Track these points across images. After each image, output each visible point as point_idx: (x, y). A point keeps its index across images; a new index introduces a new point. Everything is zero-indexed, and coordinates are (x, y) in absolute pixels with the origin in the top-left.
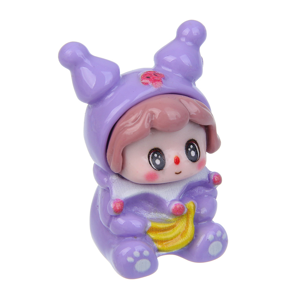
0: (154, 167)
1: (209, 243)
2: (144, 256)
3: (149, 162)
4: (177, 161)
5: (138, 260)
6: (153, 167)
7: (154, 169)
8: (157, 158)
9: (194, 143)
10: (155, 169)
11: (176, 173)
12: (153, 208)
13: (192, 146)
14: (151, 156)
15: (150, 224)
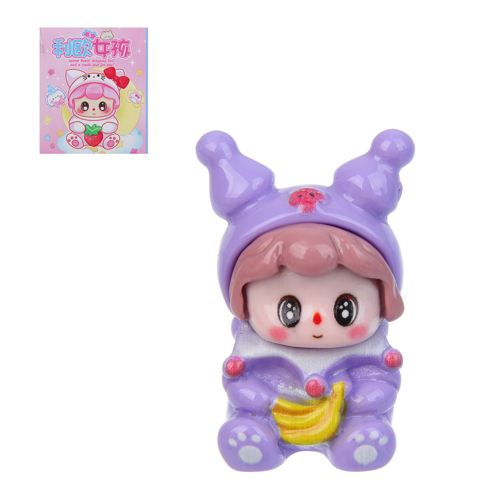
0: (283, 322)
1: (355, 445)
2: (253, 442)
3: (278, 312)
4: (317, 319)
5: (243, 446)
6: (281, 322)
7: (282, 323)
8: (291, 309)
9: (351, 301)
10: (284, 325)
11: (314, 337)
12: (293, 381)
13: (346, 304)
14: (282, 305)
15: (276, 401)
